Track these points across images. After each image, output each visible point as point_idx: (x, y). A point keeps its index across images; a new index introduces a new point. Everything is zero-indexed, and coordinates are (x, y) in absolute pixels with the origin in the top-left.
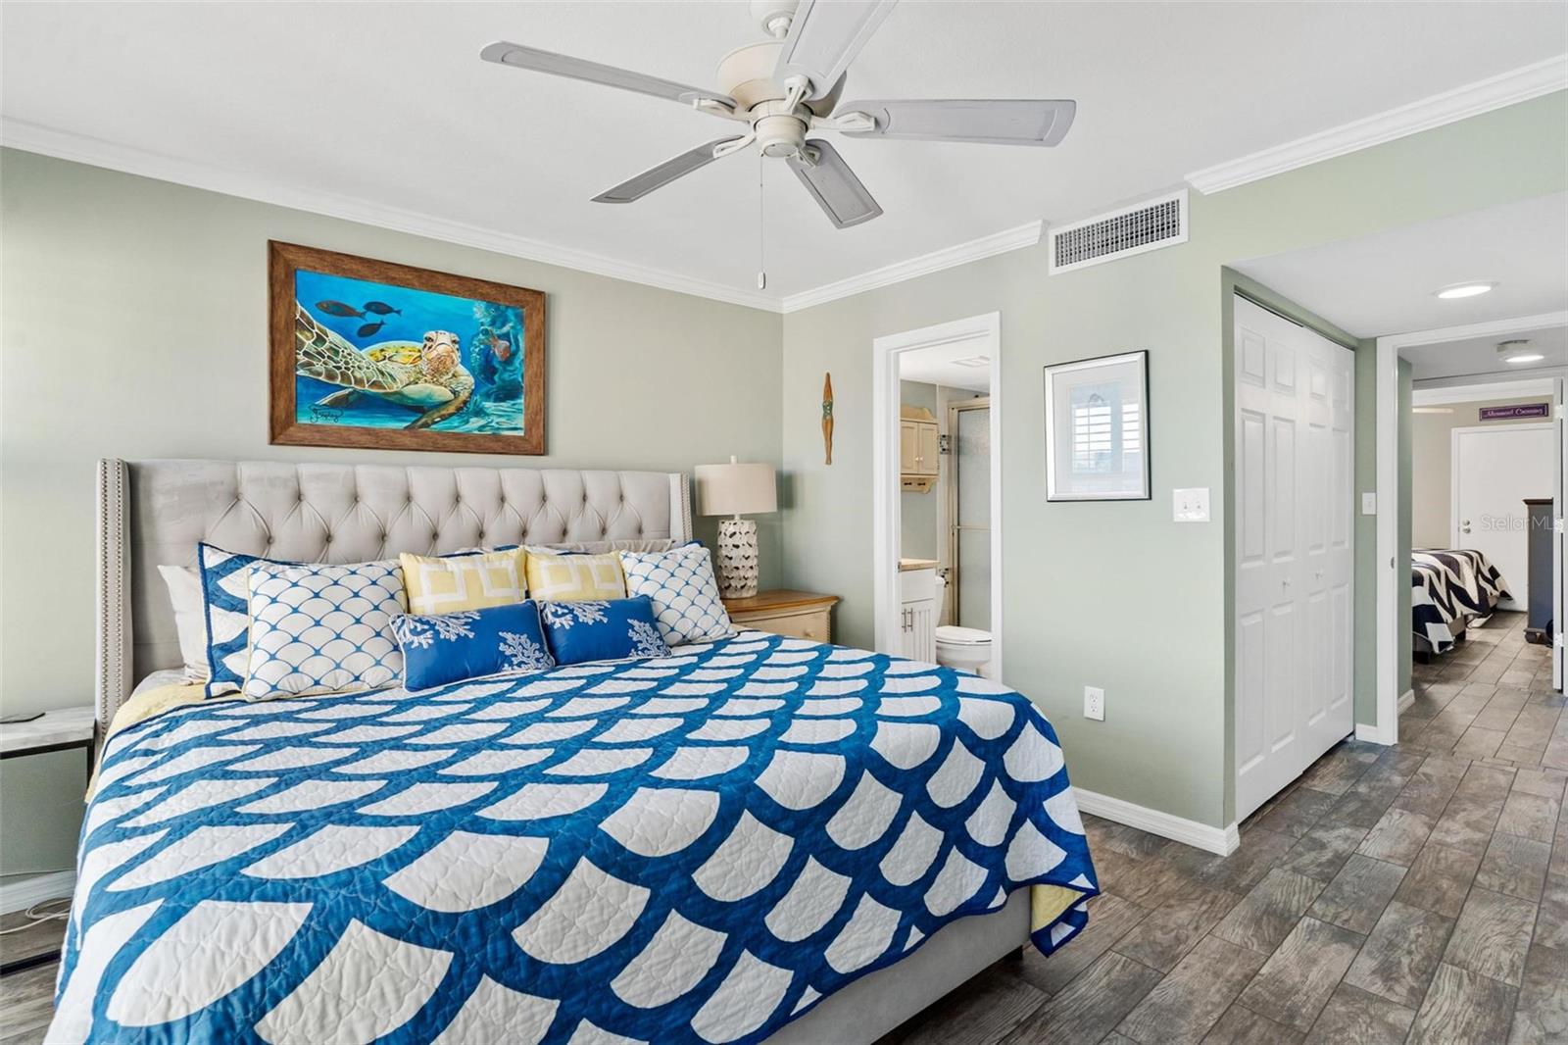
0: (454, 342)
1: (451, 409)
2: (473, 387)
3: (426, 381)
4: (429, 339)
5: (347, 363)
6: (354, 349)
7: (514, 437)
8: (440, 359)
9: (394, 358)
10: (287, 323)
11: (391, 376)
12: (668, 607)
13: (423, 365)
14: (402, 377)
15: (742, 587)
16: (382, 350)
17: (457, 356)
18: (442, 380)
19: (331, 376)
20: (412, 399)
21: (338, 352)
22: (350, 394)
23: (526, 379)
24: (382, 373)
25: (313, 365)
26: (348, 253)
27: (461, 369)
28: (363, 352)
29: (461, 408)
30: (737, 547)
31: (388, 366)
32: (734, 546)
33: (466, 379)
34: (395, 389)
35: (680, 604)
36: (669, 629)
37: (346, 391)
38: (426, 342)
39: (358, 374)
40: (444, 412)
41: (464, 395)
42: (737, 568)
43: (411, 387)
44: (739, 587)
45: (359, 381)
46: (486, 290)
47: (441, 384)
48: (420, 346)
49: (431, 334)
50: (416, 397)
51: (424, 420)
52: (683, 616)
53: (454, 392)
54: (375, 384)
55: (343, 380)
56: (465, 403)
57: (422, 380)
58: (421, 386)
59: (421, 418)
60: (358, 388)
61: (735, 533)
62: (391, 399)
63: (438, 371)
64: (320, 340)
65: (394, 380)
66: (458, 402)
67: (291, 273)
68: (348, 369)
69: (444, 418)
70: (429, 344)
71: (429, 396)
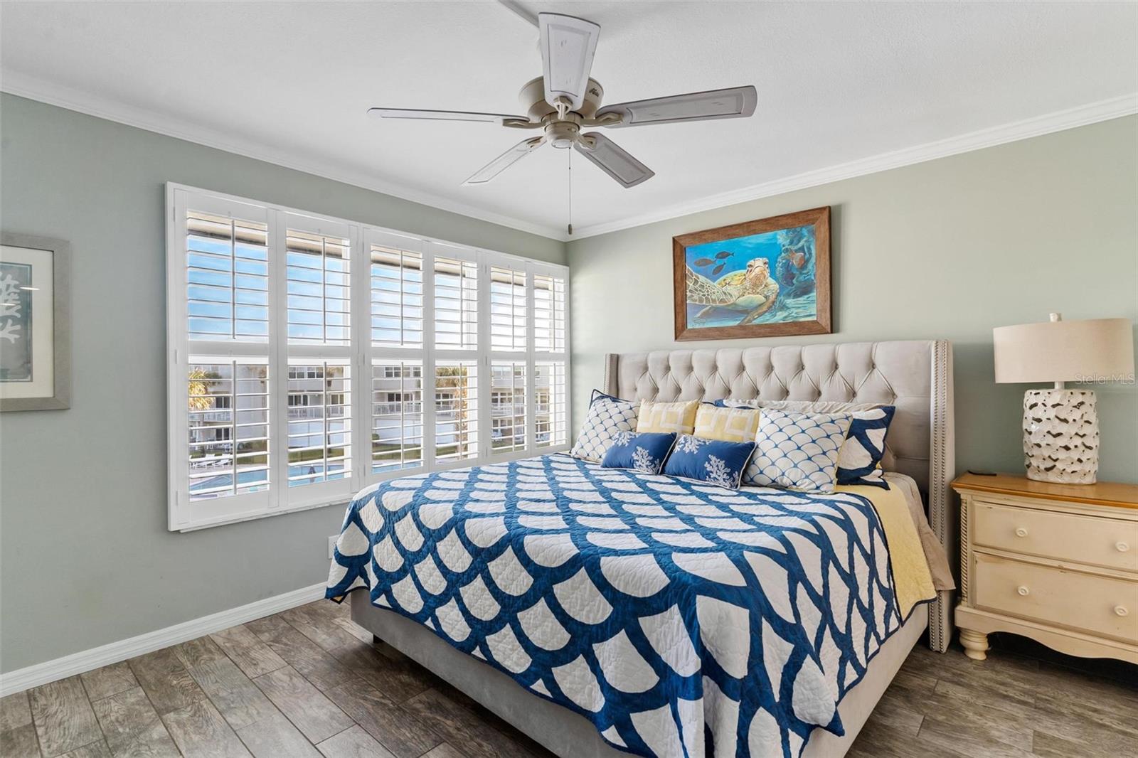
0: (765, 263)
1: (765, 308)
2: (778, 291)
3: (749, 293)
4: (750, 266)
5: (708, 292)
6: (711, 283)
7: (808, 321)
8: (757, 277)
9: (731, 283)
10: (681, 277)
11: (729, 294)
12: (764, 455)
13: (747, 284)
14: (735, 293)
15: (1048, 470)
16: (725, 280)
17: (767, 273)
18: (758, 291)
19: (701, 301)
20: (742, 306)
21: (703, 286)
22: (710, 309)
23: (818, 276)
24: (725, 293)
25: (693, 296)
26: (708, 228)
27: (770, 281)
28: (715, 284)
29: (771, 307)
30: (1039, 420)
31: (728, 289)
32: (1034, 419)
33: (774, 286)
34: (732, 302)
35: (775, 454)
36: (759, 472)
37: (708, 308)
38: (748, 268)
39: (713, 297)
40: (760, 311)
41: (772, 298)
42: (1039, 446)
43: (741, 298)
44: (1042, 467)
45: (714, 301)
46: (784, 221)
47: (758, 293)
48: (744, 271)
49: (751, 262)
50: (743, 304)
51: (748, 318)
52: (773, 464)
53: (766, 297)
54: (722, 301)
55: (706, 302)
56: (773, 302)
57: (747, 293)
58: (747, 296)
59: (747, 317)
60: (714, 305)
61: (1035, 405)
62: (730, 308)
63: (757, 284)
64: (696, 282)
65: (731, 296)
66: (768, 304)
67: (683, 250)
68: (708, 295)
69: (760, 315)
70: (750, 269)
71: (751, 302)
